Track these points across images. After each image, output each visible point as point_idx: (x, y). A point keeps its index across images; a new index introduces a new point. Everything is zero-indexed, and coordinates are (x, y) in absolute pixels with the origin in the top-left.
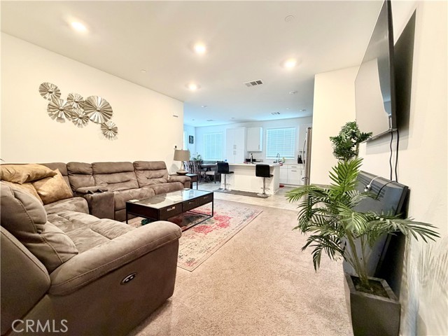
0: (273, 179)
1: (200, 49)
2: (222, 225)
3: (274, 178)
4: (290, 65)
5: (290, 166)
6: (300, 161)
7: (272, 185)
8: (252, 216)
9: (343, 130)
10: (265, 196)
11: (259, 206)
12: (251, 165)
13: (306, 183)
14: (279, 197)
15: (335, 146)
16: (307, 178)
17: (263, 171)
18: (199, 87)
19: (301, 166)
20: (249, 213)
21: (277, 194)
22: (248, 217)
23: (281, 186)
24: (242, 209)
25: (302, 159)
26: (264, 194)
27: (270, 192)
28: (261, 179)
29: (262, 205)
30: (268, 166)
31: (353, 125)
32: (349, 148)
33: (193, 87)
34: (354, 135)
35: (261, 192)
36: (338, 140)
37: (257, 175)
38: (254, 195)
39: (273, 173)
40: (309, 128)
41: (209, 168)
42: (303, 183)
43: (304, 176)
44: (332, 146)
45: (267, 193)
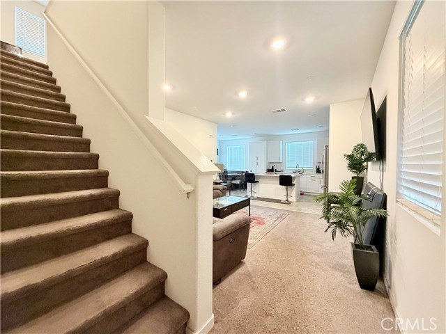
0: (295, 188)
1: (243, 95)
2: (260, 223)
3: (295, 186)
4: (310, 100)
5: (309, 176)
6: (318, 171)
7: (294, 193)
8: (281, 217)
9: (355, 149)
10: (288, 203)
11: (285, 211)
12: (274, 175)
13: (325, 191)
14: (301, 203)
15: (348, 161)
16: (326, 187)
17: (286, 181)
18: (233, 114)
19: (320, 176)
20: (278, 215)
21: (298, 200)
22: (278, 218)
23: (302, 194)
24: (272, 213)
25: (321, 169)
26: (287, 200)
27: (293, 199)
28: (283, 187)
29: (287, 209)
30: (290, 177)
31: (362, 146)
32: (360, 164)
33: (229, 115)
34: (363, 153)
35: (284, 198)
36: (350, 157)
37: (281, 184)
38: (278, 201)
39: (294, 182)
40: (326, 146)
41: (234, 178)
42: (322, 191)
43: (323, 185)
44: (346, 162)
45: (289, 200)
